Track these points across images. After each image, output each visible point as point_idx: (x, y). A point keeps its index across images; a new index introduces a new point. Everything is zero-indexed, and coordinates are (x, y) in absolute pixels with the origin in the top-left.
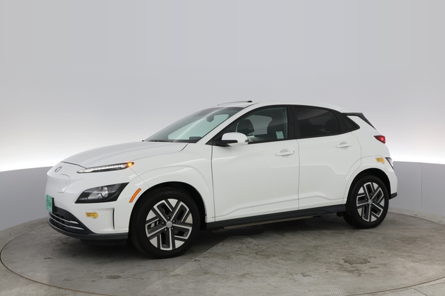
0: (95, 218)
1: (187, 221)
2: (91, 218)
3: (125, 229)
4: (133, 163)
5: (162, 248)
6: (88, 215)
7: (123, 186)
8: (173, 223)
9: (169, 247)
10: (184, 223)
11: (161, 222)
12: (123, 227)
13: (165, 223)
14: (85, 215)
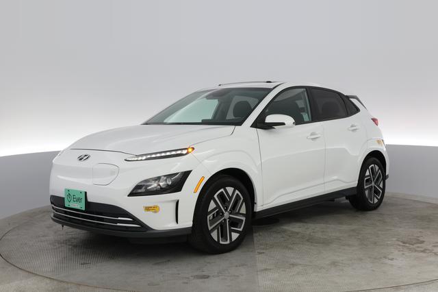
0: (156, 212)
1: (241, 212)
2: (150, 213)
3: (189, 224)
4: (193, 149)
5: (221, 242)
6: (148, 209)
7: (186, 174)
8: (230, 214)
9: (227, 240)
10: (238, 213)
11: (219, 213)
12: (186, 221)
13: (223, 213)
14: (143, 210)
